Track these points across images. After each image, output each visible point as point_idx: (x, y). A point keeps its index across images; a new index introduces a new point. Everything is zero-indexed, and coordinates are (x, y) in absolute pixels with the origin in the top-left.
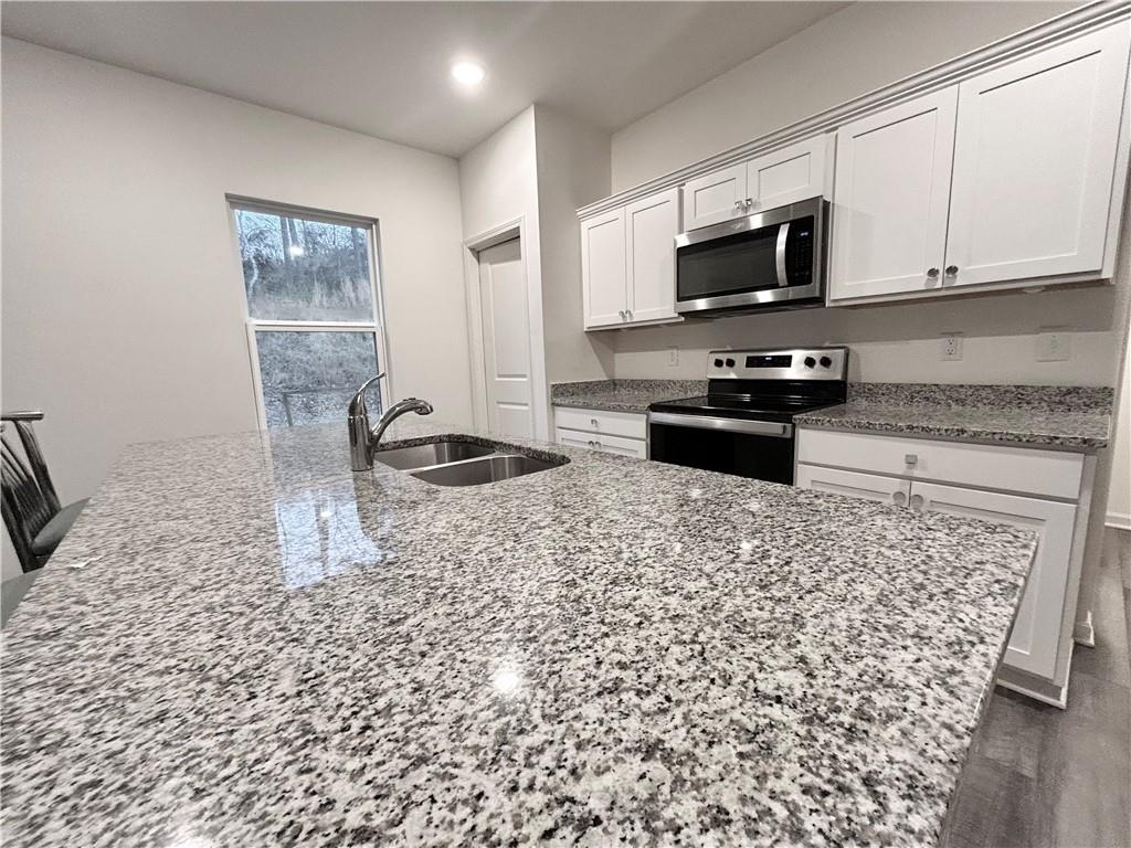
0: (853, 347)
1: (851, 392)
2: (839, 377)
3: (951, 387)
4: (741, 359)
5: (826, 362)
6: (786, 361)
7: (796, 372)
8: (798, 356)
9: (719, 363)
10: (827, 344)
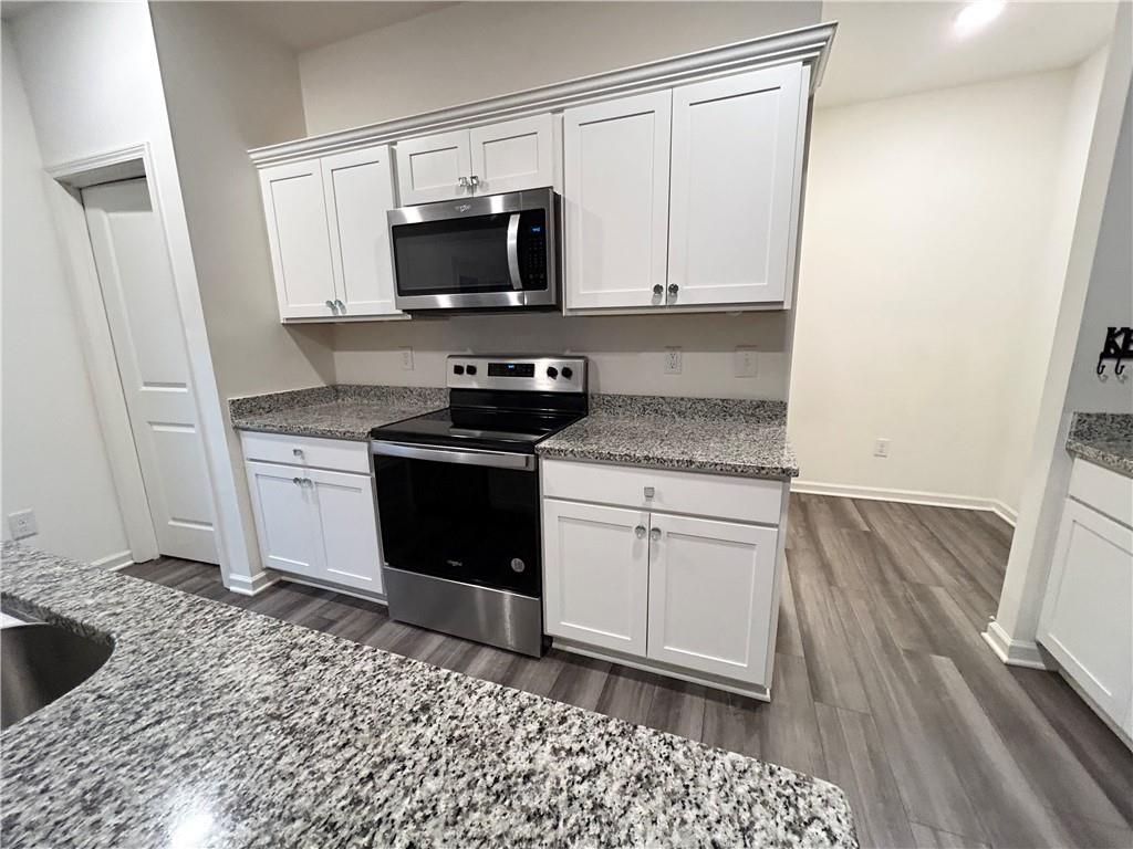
0: (592, 357)
1: (592, 404)
2: (580, 390)
3: (676, 399)
4: (482, 366)
5: (567, 373)
6: (529, 371)
7: (542, 382)
8: (542, 366)
9: (458, 370)
10: (567, 353)
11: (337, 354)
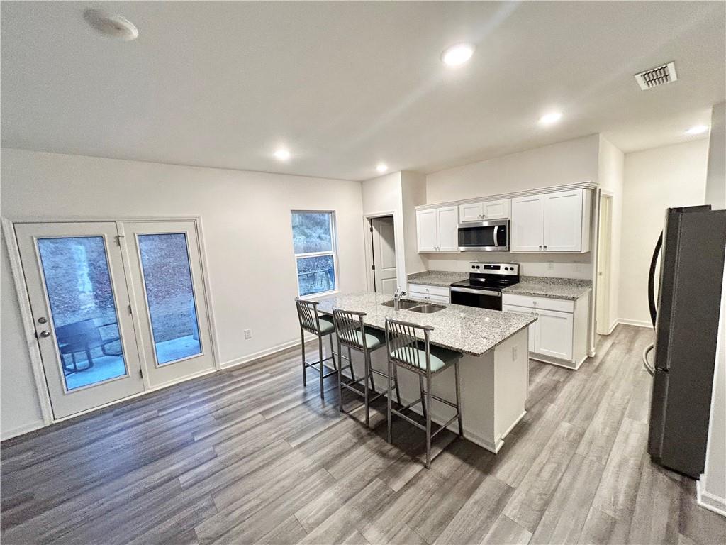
0: (521, 264)
1: (521, 279)
2: (516, 274)
3: (551, 279)
4: (482, 266)
5: (512, 269)
6: (498, 268)
7: (502, 272)
8: (503, 266)
9: (473, 267)
10: (512, 262)
11: (430, 261)
